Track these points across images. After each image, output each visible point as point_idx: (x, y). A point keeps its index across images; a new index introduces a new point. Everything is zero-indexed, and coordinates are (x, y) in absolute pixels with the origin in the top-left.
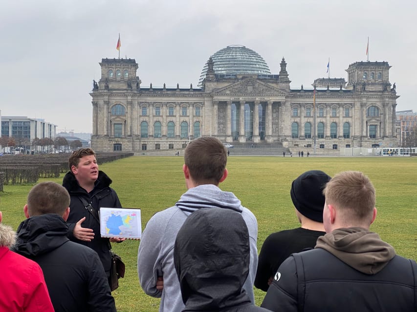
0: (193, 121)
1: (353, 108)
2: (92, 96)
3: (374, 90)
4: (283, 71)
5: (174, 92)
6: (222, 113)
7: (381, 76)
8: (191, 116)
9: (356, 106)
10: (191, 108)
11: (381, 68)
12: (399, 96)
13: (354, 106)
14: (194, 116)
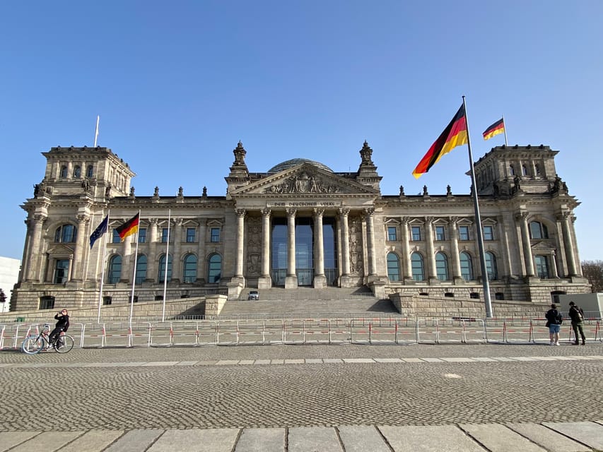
0: (205, 251)
1: (500, 224)
2: (27, 210)
3: (534, 192)
4: (367, 163)
5: (172, 200)
6: (256, 235)
7: (541, 169)
8: (202, 243)
9: (505, 221)
10: (202, 228)
11: (539, 156)
12: (579, 203)
13: (502, 222)
14: (206, 243)
